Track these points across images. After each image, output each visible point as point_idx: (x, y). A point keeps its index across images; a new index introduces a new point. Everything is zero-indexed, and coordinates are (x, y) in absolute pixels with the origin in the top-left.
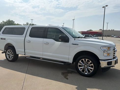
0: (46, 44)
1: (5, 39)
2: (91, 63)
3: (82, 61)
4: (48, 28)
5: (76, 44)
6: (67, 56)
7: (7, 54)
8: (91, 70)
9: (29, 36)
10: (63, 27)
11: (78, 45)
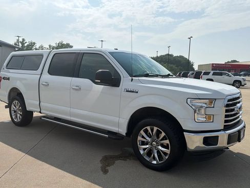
0: (76, 90)
1: (8, 79)
2: (164, 138)
3: (146, 131)
4: (84, 53)
5: (133, 92)
6: (116, 119)
7: (12, 109)
8: (165, 154)
9: (48, 72)
10: (116, 51)
11: (137, 92)
